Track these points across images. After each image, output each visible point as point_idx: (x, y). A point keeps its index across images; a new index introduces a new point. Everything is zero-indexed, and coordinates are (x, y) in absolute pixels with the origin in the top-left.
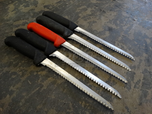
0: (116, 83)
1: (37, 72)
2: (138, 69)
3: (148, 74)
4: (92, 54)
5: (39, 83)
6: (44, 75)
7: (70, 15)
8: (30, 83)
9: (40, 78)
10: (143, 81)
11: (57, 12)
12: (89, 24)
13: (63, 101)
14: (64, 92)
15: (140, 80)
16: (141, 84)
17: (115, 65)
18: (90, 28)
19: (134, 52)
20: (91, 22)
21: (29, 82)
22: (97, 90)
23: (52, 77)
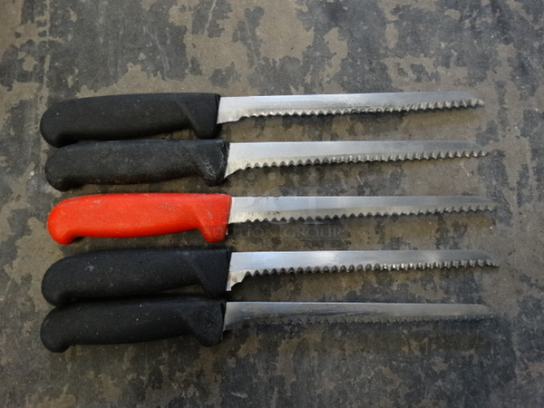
0: (466, 227)
1: (233, 354)
2: (504, 129)
3: (540, 124)
4: (341, 175)
5: (265, 380)
6: (259, 350)
7: (140, 49)
8: (244, 396)
9: (255, 364)
10: (534, 164)
11: (77, 71)
12: (244, 39)
13: (362, 376)
14: (347, 353)
15: (525, 168)
16: (532, 181)
17: (431, 166)
18: (263, 62)
19: (464, 65)
20: (241, 27)
21: (239, 395)
22: (425, 285)
23: (284, 339)
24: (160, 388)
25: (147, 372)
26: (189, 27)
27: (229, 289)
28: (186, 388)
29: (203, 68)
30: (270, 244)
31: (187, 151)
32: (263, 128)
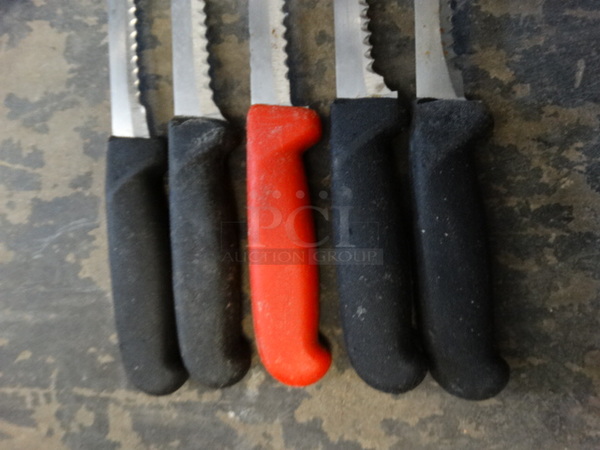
1: (507, 90)
5: (552, 32)
6: (499, 47)
7: (63, 262)
8: (581, 65)
9: (524, 52)
11: (92, 350)
12: (45, 117)
18: (73, 88)
20: (29, 124)
21: (580, 75)
23: (479, 7)
24: (570, 208)
25: (542, 230)
26: (32, 194)
27: (394, 95)
28: (570, 165)
29: (83, 171)
30: (326, 46)
31: (182, 171)
32: (158, 77)
